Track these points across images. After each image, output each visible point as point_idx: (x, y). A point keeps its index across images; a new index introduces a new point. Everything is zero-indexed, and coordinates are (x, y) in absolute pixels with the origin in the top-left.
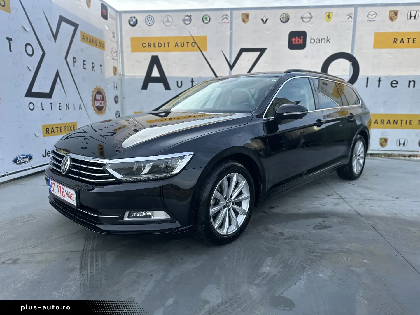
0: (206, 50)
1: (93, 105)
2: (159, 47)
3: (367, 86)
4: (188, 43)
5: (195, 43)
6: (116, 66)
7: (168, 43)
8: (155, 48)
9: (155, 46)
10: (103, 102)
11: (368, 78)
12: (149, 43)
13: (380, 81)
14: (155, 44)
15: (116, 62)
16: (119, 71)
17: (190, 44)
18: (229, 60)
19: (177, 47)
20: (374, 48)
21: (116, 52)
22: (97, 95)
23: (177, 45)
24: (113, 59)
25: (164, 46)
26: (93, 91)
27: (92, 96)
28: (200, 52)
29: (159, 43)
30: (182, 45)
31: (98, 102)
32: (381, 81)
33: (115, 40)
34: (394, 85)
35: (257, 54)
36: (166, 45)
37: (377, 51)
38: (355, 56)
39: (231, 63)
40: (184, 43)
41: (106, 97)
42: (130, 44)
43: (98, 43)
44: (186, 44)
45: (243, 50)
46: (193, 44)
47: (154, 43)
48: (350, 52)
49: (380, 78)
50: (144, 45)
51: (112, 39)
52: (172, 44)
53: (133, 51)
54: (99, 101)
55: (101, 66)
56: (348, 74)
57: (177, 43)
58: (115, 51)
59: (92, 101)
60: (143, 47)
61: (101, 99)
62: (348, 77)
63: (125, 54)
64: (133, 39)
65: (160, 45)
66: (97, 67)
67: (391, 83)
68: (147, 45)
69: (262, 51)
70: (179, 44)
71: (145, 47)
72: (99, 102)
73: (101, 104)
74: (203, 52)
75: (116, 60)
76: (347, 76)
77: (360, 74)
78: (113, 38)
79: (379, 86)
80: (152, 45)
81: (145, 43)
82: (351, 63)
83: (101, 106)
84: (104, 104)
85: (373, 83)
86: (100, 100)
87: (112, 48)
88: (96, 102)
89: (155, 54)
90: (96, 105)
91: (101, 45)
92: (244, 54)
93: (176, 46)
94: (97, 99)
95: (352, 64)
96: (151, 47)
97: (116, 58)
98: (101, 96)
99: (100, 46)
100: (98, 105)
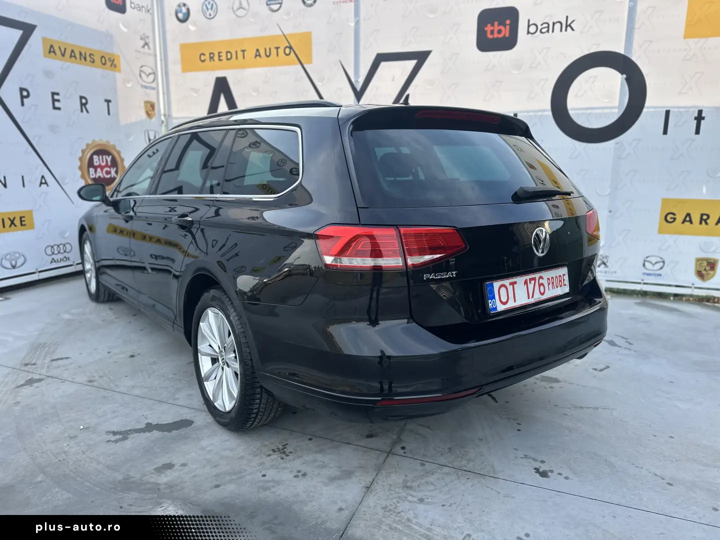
0: (310, 62)
1: (83, 177)
2: (228, 59)
3: (665, 132)
4: (277, 48)
5: (291, 48)
6: (154, 100)
7: (244, 51)
8: (221, 62)
9: (221, 58)
10: (113, 171)
11: (668, 113)
12: (210, 54)
13: (699, 118)
14: (221, 54)
15: (154, 92)
17: (281, 51)
18: (353, 80)
19: (258, 57)
20: (687, 36)
21: (154, 73)
22: (95, 157)
23: (258, 54)
24: (146, 87)
25: (237, 58)
26: (83, 151)
27: (81, 159)
28: (299, 66)
29: (227, 52)
30: (268, 54)
31: (99, 170)
32: (703, 118)
35: (411, 64)
36: (240, 54)
37: (696, 43)
38: (634, 59)
39: (359, 87)
40: (270, 49)
41: (122, 158)
42: (179, 57)
43: (97, 59)
44: (274, 51)
45: (381, 58)
46: (287, 51)
47: (219, 53)
48: (622, 51)
49: (700, 112)
50: (203, 58)
51: (142, 50)
52: (251, 53)
53: (185, 70)
54: (102, 168)
55: (108, 101)
56: (617, 104)
57: (258, 50)
59: (81, 168)
60: (201, 62)
61: (109, 164)
62: (616, 110)
64: (184, 47)
65: (229, 56)
66: (96, 105)
68: (207, 57)
69: (421, 57)
70: (262, 52)
71: (203, 61)
72: (102, 171)
73: (108, 173)
74: (305, 66)
75: (154, 89)
77: (647, 104)
78: (143, 47)
79: (697, 132)
80: (216, 58)
81: (204, 54)
82: (625, 76)
83: (108, 176)
84: (116, 172)
85: (683, 126)
86: (107, 166)
87: (142, 67)
88: (92, 170)
89: (221, 74)
90: (92, 177)
91: (109, 62)
92: (383, 65)
93: (256, 56)
94: (96, 164)
95: (627, 79)
96: (214, 60)
97: (154, 85)
98: (109, 159)
99: (104, 64)
100: (99, 177)
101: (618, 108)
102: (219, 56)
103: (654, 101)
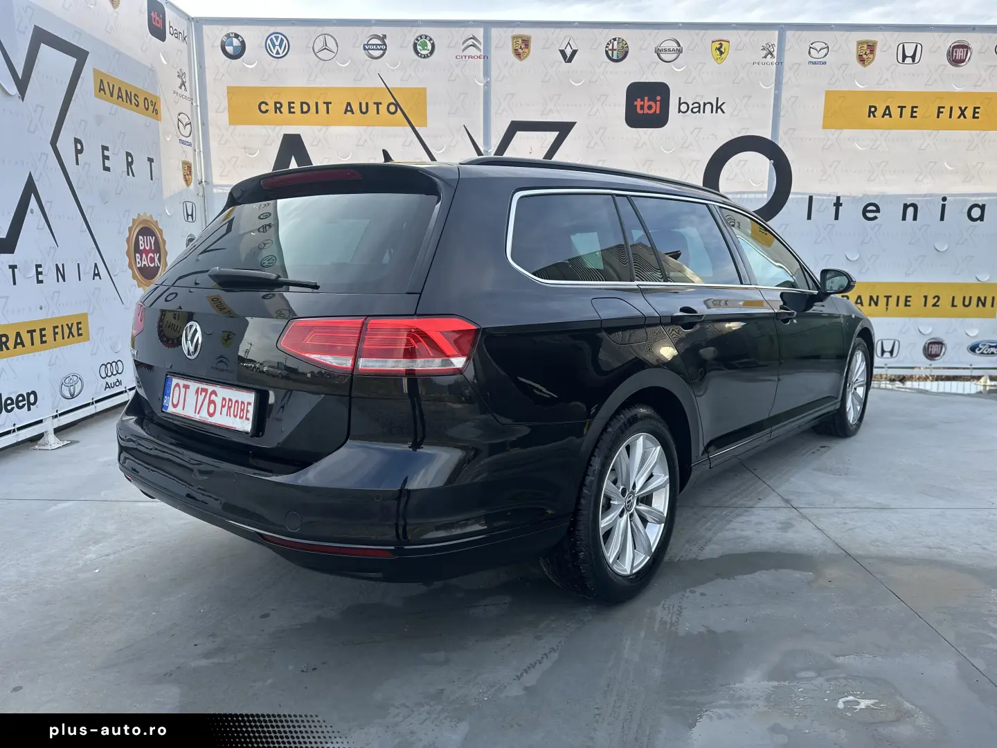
0: (424, 124)
1: (130, 266)
2: (302, 112)
3: (809, 217)
4: (378, 104)
5: (397, 105)
6: (191, 161)
7: (328, 104)
8: (292, 115)
9: (292, 110)
10: (156, 256)
11: (811, 198)
12: (276, 103)
13: (838, 204)
14: (292, 105)
15: (189, 149)
16: (198, 172)
17: (383, 108)
18: (482, 149)
19: (349, 114)
20: (824, 127)
21: (190, 123)
22: (141, 237)
24: (182, 142)
25: (317, 112)
26: (130, 229)
27: (128, 240)
28: (409, 128)
29: (302, 103)
30: (364, 110)
31: (144, 256)
32: (841, 205)
33: (187, 94)
34: (870, 215)
35: (552, 136)
36: (322, 108)
37: (833, 134)
38: (780, 146)
40: (367, 104)
41: (164, 242)
42: (225, 103)
43: (141, 100)
44: (373, 108)
45: (516, 127)
46: (392, 108)
47: (290, 103)
48: (769, 137)
49: (838, 198)
50: (264, 107)
51: (179, 91)
52: (338, 108)
53: (234, 121)
54: (147, 252)
55: (151, 160)
56: (766, 189)
57: (349, 104)
58: (185, 121)
59: (128, 253)
60: (259, 113)
61: (153, 248)
62: (765, 196)
63: (212, 131)
64: (232, 92)
65: (305, 108)
66: (140, 165)
67: (865, 211)
68: (271, 107)
69: (563, 129)
70: (355, 107)
71: (267, 111)
72: (147, 257)
73: (152, 260)
74: (417, 128)
75: (190, 145)
76: (763, 192)
77: (793, 190)
78: (180, 87)
79: (837, 218)
80: (285, 109)
81: (267, 104)
82: (772, 161)
83: (152, 265)
84: (160, 259)
85: (824, 212)
86: (151, 250)
87: (180, 114)
88: (138, 256)
89: (292, 130)
90: (139, 266)
91: (150, 106)
92: (519, 135)
93: (347, 111)
94: (141, 248)
95: (774, 165)
96: (281, 112)
97: (190, 140)
98: (153, 240)
99: (147, 109)
100: (145, 265)
101: (768, 193)
102: (290, 108)
103: (799, 187)
